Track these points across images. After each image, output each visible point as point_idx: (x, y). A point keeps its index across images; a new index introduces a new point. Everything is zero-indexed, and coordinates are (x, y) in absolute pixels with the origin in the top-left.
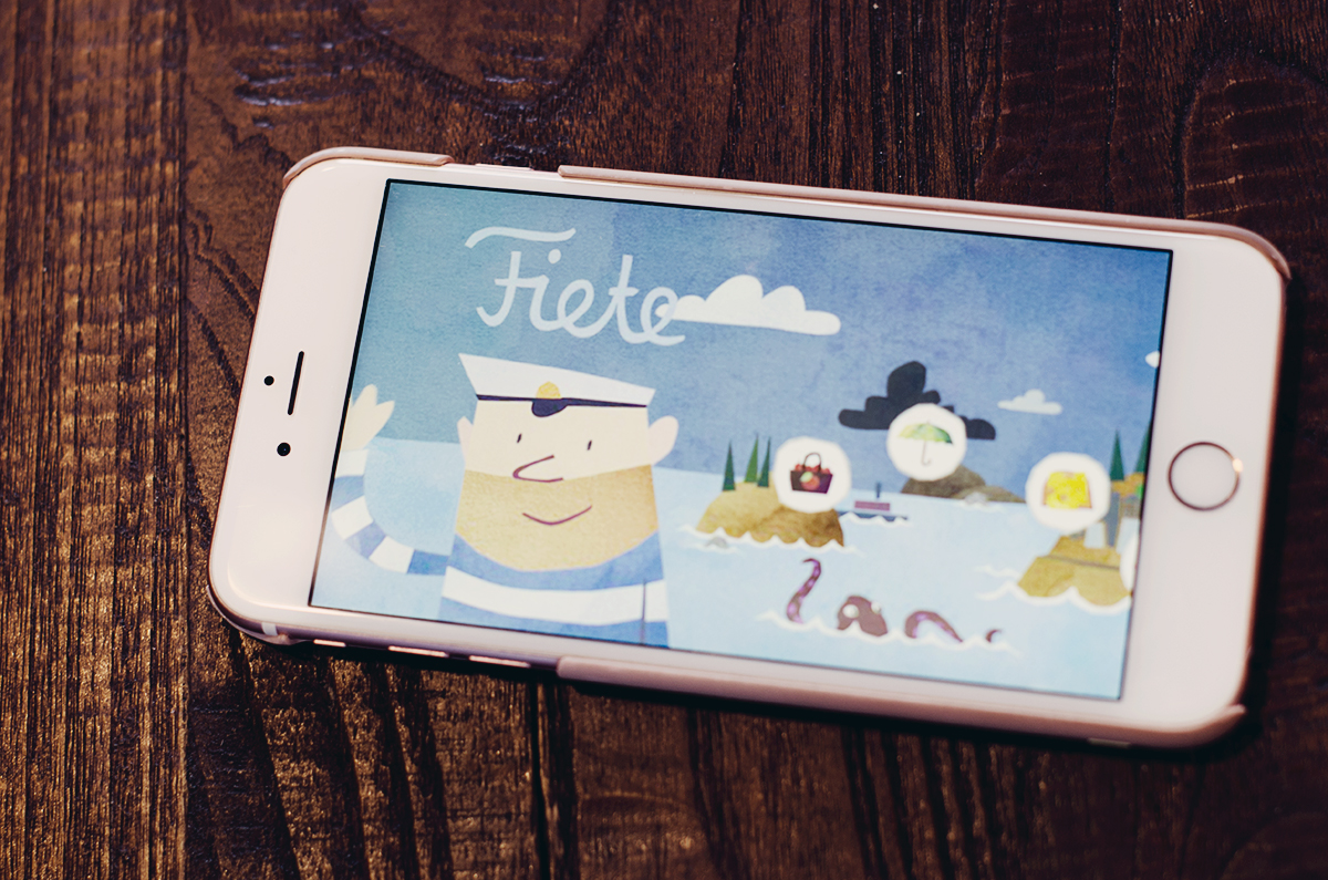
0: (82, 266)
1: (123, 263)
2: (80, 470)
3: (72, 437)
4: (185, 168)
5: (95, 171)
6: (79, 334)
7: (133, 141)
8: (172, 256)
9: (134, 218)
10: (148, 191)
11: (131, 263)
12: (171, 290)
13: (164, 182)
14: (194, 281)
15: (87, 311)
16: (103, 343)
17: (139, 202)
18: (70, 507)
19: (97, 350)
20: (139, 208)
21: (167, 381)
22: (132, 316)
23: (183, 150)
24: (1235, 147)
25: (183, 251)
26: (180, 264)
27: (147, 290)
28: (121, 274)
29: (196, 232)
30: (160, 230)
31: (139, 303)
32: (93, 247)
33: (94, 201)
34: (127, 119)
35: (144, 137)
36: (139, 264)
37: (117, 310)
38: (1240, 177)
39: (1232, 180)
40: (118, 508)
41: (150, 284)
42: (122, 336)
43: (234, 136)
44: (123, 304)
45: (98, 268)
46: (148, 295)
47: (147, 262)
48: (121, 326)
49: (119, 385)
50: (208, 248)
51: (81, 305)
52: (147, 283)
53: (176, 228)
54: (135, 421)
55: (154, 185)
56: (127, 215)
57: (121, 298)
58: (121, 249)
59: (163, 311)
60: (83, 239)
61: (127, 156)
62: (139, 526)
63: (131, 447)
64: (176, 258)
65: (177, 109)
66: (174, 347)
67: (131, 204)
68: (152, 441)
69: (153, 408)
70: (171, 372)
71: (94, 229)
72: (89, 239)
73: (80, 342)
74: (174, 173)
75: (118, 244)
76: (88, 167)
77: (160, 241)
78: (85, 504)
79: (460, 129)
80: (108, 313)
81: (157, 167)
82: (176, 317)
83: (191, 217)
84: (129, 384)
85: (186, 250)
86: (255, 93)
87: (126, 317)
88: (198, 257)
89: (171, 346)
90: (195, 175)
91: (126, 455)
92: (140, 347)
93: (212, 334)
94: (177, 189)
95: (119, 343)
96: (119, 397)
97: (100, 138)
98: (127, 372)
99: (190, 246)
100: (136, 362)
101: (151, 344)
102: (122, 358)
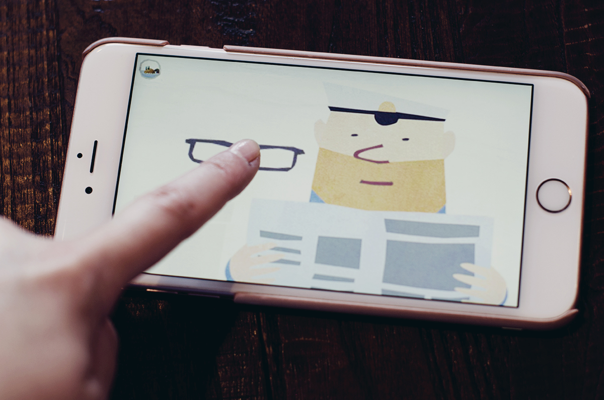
0: (9, 84)
1: (30, 82)
2: (14, 187)
3: (9, 170)
4: (60, 32)
5: (12, 36)
6: (9, 119)
7: (32, 20)
8: (55, 77)
9: (34, 59)
10: (41, 46)
11: (34, 81)
12: (56, 94)
13: (49, 40)
14: (67, 90)
15: (13, 106)
16: (22, 122)
17: (36, 51)
18: (10, 206)
19: (20, 126)
20: (36, 54)
21: (57, 141)
22: (36, 108)
23: (58, 24)
24: (586, 10)
25: (61, 75)
26: (60, 81)
27: (44, 95)
28: (29, 87)
29: (67, 65)
30: (48, 65)
31: (40, 101)
32: (14, 74)
33: (13, 51)
34: (28, 9)
35: (37, 18)
36: (38, 82)
37: (28, 105)
38: (590, 25)
39: (586, 26)
40: (35, 206)
41: (45, 92)
42: (32, 119)
43: (83, 16)
44: (31, 102)
45: (17, 85)
46: (44, 97)
47: (43, 81)
48: (31, 114)
49: (32, 143)
50: (74, 73)
51: (9, 103)
52: (43, 92)
53: (57, 63)
54: (41, 161)
55: (44, 42)
56: (30, 58)
57: (30, 100)
58: (29, 75)
59: (52, 105)
60: (8, 70)
61: (29, 28)
62: (46, 215)
63: (40, 175)
64: (57, 79)
65: (53, 4)
66: (59, 123)
67: (33, 52)
68: (51, 171)
69: (50, 155)
70: (59, 136)
71: (14, 65)
72: (12, 70)
73: (10, 122)
74: (54, 36)
75: (27, 72)
76: (9, 34)
77: (48, 70)
78: (18, 204)
79: (200, 10)
80: (24, 108)
81: (45, 33)
82: (59, 108)
83: (64, 58)
84: (37, 143)
85: (63, 74)
87: (33, 109)
88: (69, 78)
90: (65, 36)
91: (38, 178)
92: (42, 124)
94: (56, 44)
95: (31, 122)
96: (32, 150)
97: (14, 19)
98: (36, 137)
99: (64, 72)
100: (40, 132)
101: (47, 122)
102: (33, 130)
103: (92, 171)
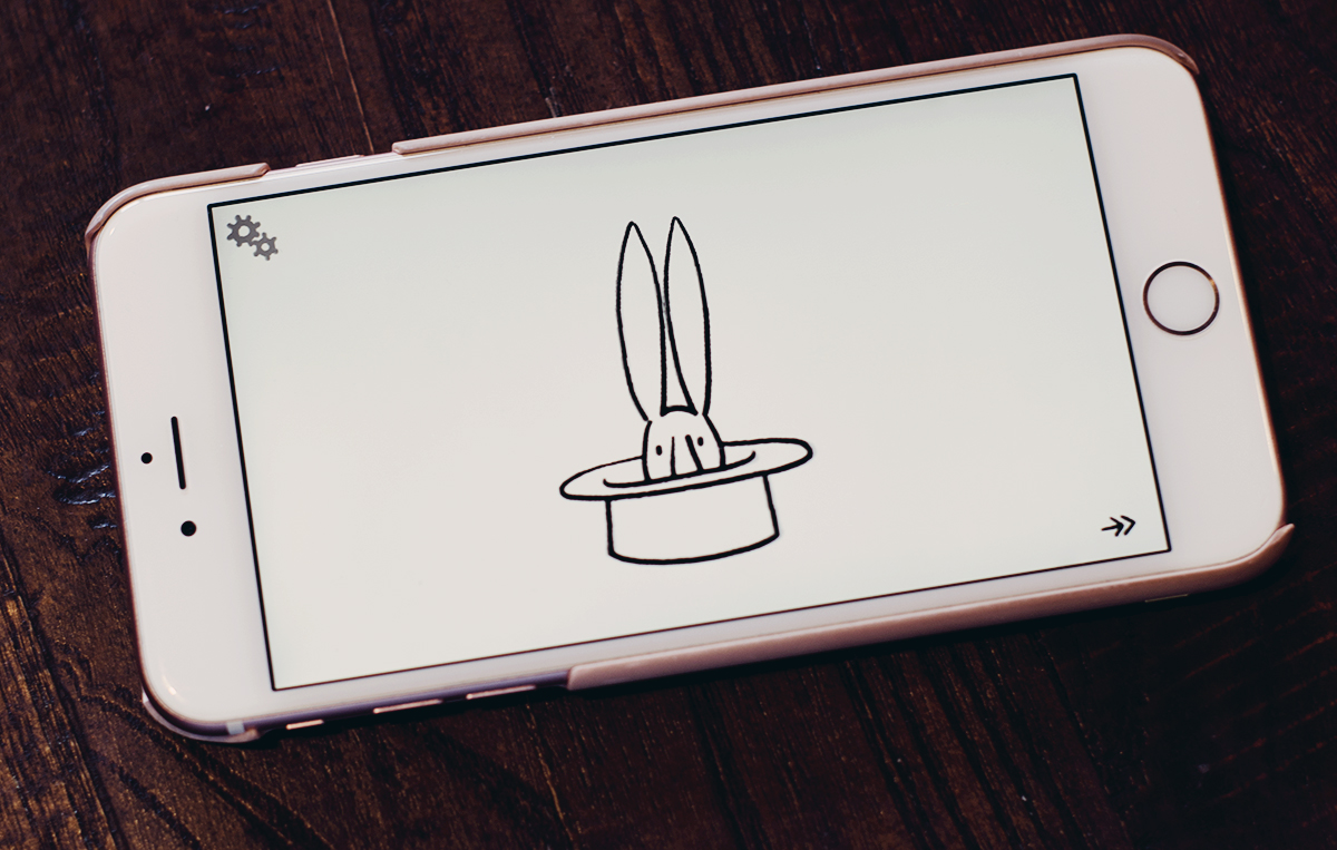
4: (31, 601)
8: (54, 707)
12: (67, 745)
13: (12, 625)
14: (91, 727)
16: (11, 829)
22: (33, 789)
23: (20, 582)
25: (65, 698)
26: (67, 713)
27: (40, 754)
29: (70, 671)
30: (29, 682)
31: (35, 771)
36: (18, 727)
37: (13, 787)
41: (41, 746)
42: (30, 815)
43: (74, 552)
44: (17, 778)
46: (43, 758)
47: (27, 721)
48: (25, 804)
50: (90, 685)
52: (36, 746)
53: (46, 672)
57: (13, 772)
59: (68, 770)
64: (59, 708)
66: (96, 809)
70: (104, 840)
74: (20, 612)
77: (33, 694)
82: (85, 775)
83: (59, 657)
85: (68, 694)
86: (76, 492)
87: (27, 792)
88: (83, 699)
89: (93, 809)
90: (45, 604)
92: (56, 821)
93: (134, 781)
94: (31, 629)
95: (30, 823)
99: (71, 688)
100: (59, 840)
101: (68, 814)
102: (40, 840)
103: (183, 485)
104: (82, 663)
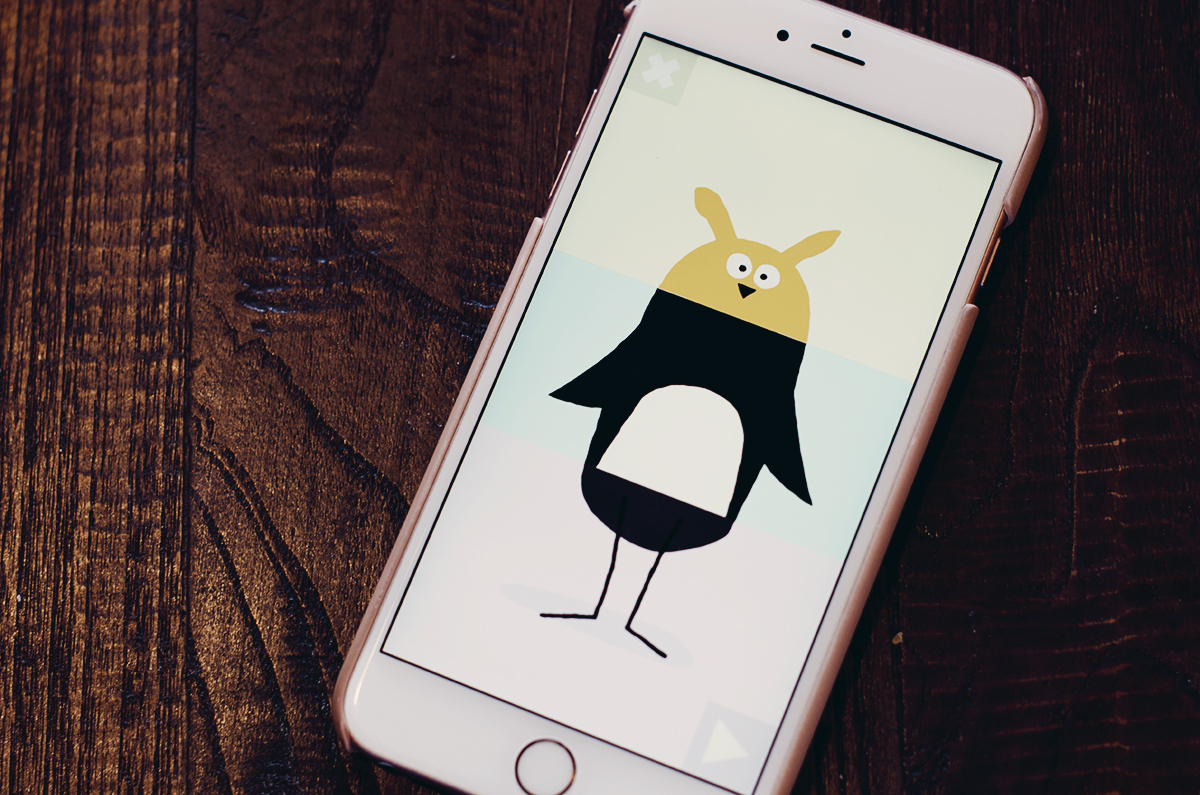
0: (95, 450)
1: (132, 451)
2: (91, 637)
3: (84, 607)
4: (191, 366)
5: (107, 363)
6: (91, 513)
7: (143, 336)
8: (177, 446)
9: (143, 409)
10: (156, 387)
11: (139, 450)
12: (175, 478)
13: (171, 377)
14: (197, 470)
15: (99, 491)
16: (114, 522)
17: (147, 395)
18: (81, 670)
19: (109, 528)
20: (147, 399)
21: (172, 563)
22: (141, 499)
23: (189, 349)
24: (1120, 413)
25: (187, 445)
26: (184, 455)
27: (154, 476)
28: (130, 460)
29: (199, 426)
30: (166, 423)
31: (146, 488)
32: (105, 432)
33: (107, 391)
34: (138, 316)
35: (153, 334)
36: (146, 451)
37: (126, 493)
38: (1124, 440)
39: (1116, 443)
40: (124, 674)
41: (157, 471)
42: (130, 517)
43: (235, 340)
44: (132, 488)
45: (109, 451)
46: (155, 480)
47: (154, 450)
48: (130, 508)
49: (127, 561)
50: (209, 442)
51: (93, 486)
52: (154, 470)
53: (181, 419)
54: (142, 595)
55: (162, 380)
56: (135, 406)
57: (130, 482)
58: (131, 436)
59: (168, 496)
60: (96, 425)
61: (137, 350)
62: (143, 693)
63: (137, 619)
64: (180, 449)
65: (183, 311)
66: (178, 529)
67: (141, 396)
68: (156, 615)
69: (158, 585)
70: (175, 554)
71: (106, 417)
72: (102, 424)
73: (92, 519)
74: (180, 370)
75: (128, 431)
76: (101, 358)
77: (166, 432)
78: (95, 668)
79: (439, 347)
80: (118, 495)
81: (165, 363)
82: (180, 503)
83: (195, 413)
84: (136, 561)
85: (190, 441)
86: (253, 300)
87: (134, 500)
88: (200, 449)
89: (176, 529)
90: (200, 371)
91: (133, 626)
92: (146, 529)
93: (212, 521)
94: (183, 385)
95: (128, 523)
96: (128, 573)
97: (112, 331)
98: (135, 551)
99: (194, 438)
100: (143, 542)
101: (157, 526)
102: (130, 538)
104: (210, 424)
